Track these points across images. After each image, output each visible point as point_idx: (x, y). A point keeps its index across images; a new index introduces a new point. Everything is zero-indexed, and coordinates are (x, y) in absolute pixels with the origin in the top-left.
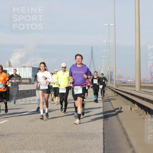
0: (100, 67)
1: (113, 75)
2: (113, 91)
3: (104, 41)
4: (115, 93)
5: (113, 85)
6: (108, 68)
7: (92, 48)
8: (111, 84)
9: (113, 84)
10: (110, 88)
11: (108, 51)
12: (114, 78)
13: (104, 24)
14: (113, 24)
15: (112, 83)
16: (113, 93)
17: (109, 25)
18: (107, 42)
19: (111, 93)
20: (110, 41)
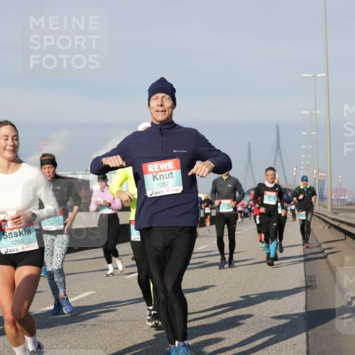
0: (295, 169)
1: (326, 187)
2: (327, 222)
3: (304, 112)
4: (329, 228)
5: (326, 210)
6: (315, 172)
7: (277, 127)
8: (321, 208)
9: (326, 207)
10: (319, 217)
11: (314, 133)
12: (327, 193)
13: (304, 75)
14: (324, 75)
15: (323, 204)
16: (327, 228)
17: (315, 76)
18: (311, 113)
19: (322, 226)
20: (318, 112)
